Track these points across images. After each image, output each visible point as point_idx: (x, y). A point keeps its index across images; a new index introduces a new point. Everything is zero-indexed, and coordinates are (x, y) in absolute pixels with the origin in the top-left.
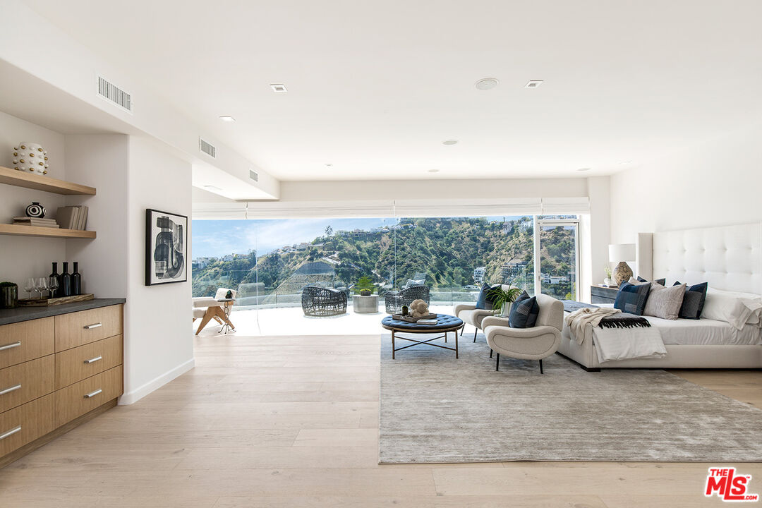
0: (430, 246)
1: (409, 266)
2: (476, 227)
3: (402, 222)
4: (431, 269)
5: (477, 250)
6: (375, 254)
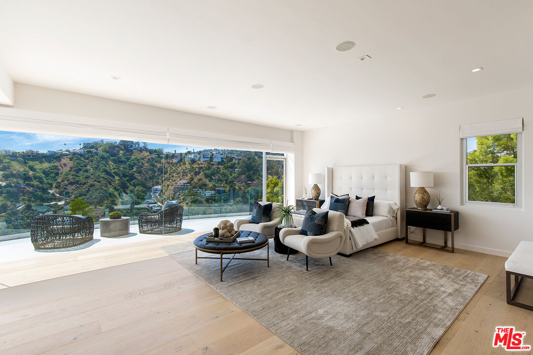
0: (114, 169)
1: (92, 185)
2: (153, 156)
3: (85, 147)
4: (115, 188)
5: (155, 173)
6: (53, 175)
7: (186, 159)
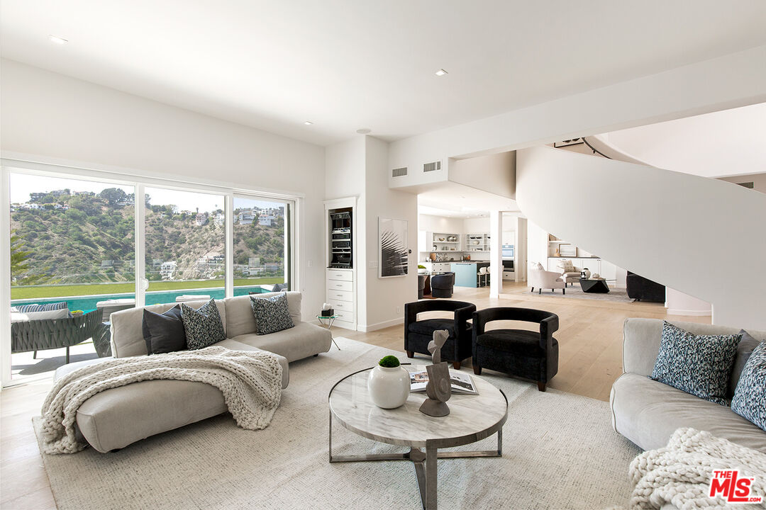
7: (216, 221)
